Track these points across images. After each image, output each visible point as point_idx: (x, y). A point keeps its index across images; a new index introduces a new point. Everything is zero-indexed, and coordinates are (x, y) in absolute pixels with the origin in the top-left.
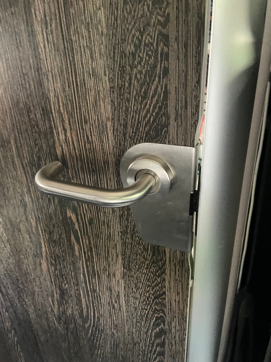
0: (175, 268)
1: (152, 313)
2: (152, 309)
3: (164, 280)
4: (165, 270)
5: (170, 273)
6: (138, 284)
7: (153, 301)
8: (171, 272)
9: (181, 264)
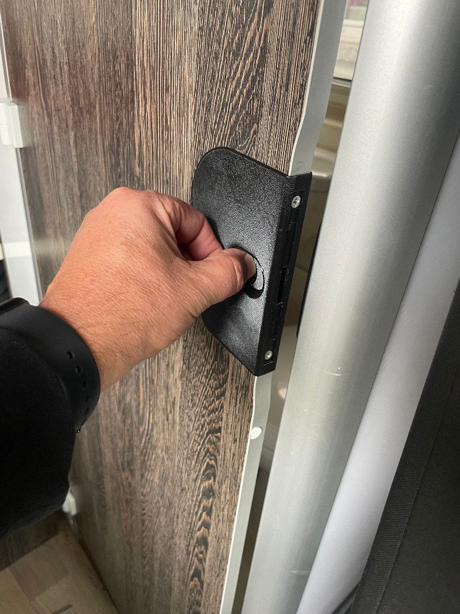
0: (237, 394)
1: (204, 453)
2: (205, 448)
3: (222, 407)
4: (225, 392)
5: (230, 400)
6: (195, 398)
7: (208, 434)
8: (232, 399)
9: (244, 392)
